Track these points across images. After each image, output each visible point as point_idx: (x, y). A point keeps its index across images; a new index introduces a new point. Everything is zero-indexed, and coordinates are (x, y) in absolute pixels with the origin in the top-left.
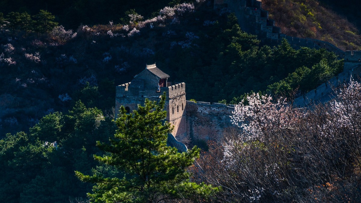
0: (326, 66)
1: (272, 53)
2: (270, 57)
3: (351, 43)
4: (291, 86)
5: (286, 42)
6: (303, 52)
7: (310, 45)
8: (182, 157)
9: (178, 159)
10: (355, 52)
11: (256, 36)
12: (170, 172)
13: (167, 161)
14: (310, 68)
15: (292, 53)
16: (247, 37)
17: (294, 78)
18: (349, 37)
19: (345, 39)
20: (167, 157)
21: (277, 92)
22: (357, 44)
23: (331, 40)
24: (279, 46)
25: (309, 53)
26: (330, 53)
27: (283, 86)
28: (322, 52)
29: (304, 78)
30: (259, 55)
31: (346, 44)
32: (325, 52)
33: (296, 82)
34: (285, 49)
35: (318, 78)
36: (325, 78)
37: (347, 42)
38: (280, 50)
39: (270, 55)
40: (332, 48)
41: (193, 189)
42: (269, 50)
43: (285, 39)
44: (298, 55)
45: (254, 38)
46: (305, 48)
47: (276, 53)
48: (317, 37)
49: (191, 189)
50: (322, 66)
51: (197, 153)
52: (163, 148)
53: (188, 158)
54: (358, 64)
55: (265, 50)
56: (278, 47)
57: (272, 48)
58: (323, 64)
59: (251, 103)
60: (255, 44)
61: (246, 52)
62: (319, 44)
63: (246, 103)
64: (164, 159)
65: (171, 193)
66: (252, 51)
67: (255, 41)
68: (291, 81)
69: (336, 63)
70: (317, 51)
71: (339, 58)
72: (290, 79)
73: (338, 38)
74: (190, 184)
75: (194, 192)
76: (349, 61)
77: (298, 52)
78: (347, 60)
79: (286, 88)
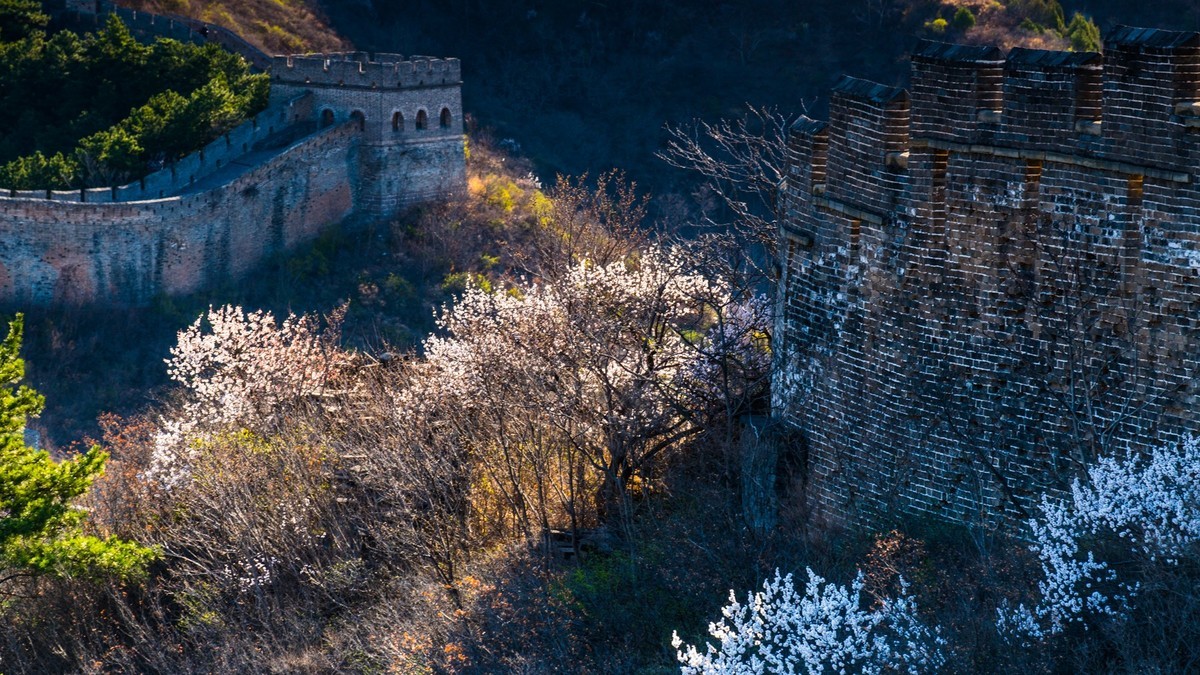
0: (226, 93)
1: (81, 50)
2: (77, 61)
3: (276, 28)
4: (140, 142)
5: (120, 25)
6: (162, 51)
7: (179, 33)
8: (63, 472)
9: (53, 478)
10: (295, 61)
11: (40, 5)
12: (33, 512)
13: (24, 484)
14: (188, 96)
15: (135, 52)
16: (14, 7)
17: (145, 123)
18: (270, 11)
19: (260, 17)
20: (25, 477)
21: (104, 155)
22: (291, 30)
23: (227, 20)
24: (101, 33)
25: (179, 55)
26: (230, 56)
27: (118, 142)
28: (212, 53)
29: (170, 121)
30: (48, 56)
31: (263, 30)
32: (219, 52)
33: (151, 131)
34: (117, 42)
35: (208, 123)
36: (224, 123)
37: (266, 25)
38: (103, 44)
39: (76, 56)
40: (234, 44)
41: (93, 555)
42: (75, 44)
43: (114, 15)
44: (150, 58)
45: (33, 10)
46: (168, 40)
47: (92, 51)
48: (193, 9)
49: (86, 554)
50: (216, 92)
51: (99, 464)
52: (15, 452)
53: (77, 475)
54: (304, 89)
55: (64, 43)
56: (97, 37)
57: (82, 37)
58: (218, 87)
59: (217, 329)
60: (36, 25)
61: (13, 45)
62: (202, 33)
63: (207, 329)
64: (18, 481)
65: (35, 566)
66: (29, 44)
67: (37, 17)
68: (139, 129)
69: (249, 82)
70: (198, 51)
71: (255, 69)
72: (136, 123)
73: (243, 13)
74: (83, 542)
75: (93, 562)
76: (283, 82)
77: (150, 50)
78: (277, 80)
79: (126, 146)
